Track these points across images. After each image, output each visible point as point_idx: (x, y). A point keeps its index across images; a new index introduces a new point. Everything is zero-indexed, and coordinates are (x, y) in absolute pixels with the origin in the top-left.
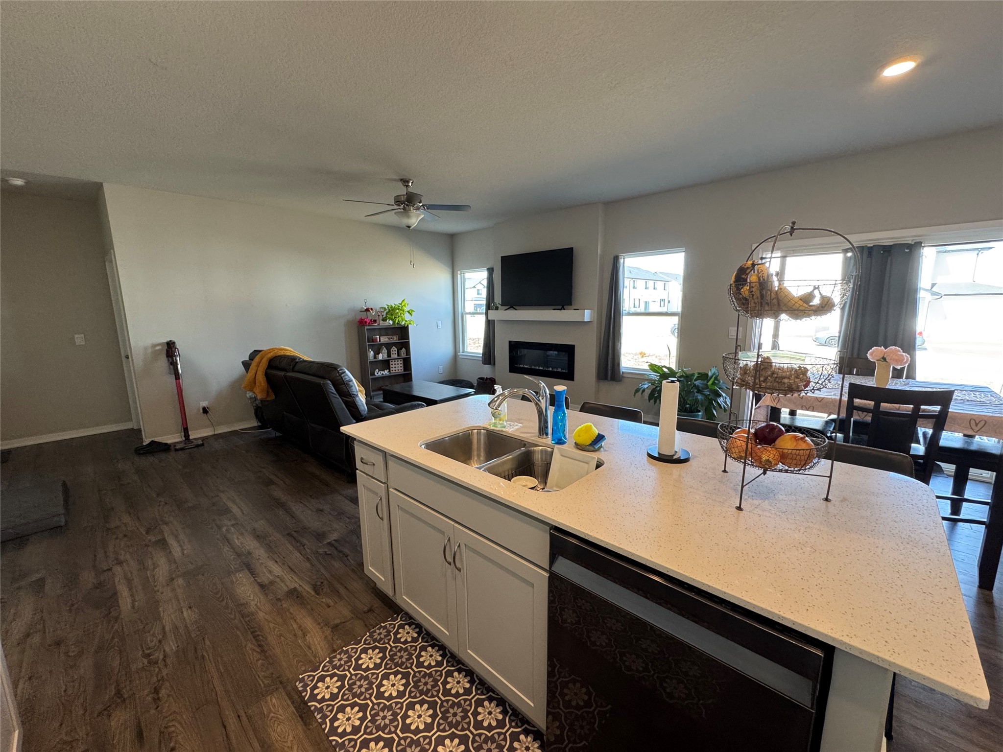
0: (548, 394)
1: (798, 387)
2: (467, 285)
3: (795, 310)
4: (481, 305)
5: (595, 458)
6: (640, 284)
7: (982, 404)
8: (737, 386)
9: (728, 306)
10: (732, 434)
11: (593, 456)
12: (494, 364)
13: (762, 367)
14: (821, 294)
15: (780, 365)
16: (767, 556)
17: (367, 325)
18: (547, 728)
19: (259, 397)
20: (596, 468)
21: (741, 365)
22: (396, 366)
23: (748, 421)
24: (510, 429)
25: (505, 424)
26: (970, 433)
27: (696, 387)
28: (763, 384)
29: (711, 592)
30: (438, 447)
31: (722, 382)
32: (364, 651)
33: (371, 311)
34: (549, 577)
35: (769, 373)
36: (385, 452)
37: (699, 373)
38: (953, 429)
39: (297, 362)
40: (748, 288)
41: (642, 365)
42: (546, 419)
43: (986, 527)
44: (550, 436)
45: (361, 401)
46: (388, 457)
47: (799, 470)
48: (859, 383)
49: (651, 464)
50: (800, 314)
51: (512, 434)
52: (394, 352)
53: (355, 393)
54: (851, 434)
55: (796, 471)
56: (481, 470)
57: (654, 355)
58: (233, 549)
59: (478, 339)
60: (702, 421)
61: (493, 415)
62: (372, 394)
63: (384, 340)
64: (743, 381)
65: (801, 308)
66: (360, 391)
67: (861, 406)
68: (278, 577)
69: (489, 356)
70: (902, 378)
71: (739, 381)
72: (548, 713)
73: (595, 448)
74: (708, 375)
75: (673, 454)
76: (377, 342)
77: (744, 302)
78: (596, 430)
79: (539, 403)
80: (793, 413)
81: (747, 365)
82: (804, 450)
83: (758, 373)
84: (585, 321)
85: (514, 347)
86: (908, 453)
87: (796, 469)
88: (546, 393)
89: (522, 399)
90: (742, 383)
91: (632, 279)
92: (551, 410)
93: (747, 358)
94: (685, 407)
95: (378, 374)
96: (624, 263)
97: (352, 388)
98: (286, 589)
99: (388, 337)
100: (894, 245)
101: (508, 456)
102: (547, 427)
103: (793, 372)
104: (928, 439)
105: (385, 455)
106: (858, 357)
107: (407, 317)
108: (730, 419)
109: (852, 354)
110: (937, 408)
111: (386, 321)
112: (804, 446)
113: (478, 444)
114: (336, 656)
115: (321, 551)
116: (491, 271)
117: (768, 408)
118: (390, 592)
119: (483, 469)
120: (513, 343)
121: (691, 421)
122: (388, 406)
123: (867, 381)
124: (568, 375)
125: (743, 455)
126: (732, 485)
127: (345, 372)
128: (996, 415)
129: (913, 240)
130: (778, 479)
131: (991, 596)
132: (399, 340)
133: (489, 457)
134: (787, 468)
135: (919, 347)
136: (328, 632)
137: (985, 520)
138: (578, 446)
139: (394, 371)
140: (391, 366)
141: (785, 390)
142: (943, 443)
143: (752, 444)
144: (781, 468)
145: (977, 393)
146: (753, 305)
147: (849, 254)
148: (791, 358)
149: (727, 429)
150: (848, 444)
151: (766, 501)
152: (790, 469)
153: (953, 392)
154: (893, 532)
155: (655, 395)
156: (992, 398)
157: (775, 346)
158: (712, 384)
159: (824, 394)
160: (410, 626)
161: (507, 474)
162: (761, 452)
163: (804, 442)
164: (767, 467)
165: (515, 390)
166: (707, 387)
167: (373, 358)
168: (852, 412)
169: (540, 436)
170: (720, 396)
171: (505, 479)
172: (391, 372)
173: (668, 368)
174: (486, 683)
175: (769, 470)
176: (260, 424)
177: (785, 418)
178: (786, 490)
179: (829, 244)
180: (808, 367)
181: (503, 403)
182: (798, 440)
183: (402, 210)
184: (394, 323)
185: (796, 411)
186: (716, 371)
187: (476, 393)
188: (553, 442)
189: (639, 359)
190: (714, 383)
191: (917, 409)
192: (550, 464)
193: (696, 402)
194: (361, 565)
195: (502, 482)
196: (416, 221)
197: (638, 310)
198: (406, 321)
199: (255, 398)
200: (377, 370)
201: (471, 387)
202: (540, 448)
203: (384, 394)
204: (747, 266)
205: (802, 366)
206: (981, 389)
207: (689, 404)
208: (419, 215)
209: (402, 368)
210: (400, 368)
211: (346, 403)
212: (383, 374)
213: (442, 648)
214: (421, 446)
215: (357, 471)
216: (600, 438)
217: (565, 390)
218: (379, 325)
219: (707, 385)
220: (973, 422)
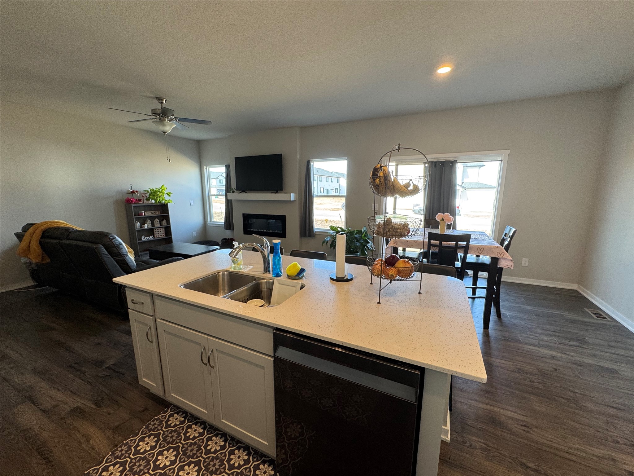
0: (269, 246)
1: (404, 234)
2: (211, 177)
3: (401, 192)
4: (222, 190)
5: (300, 283)
6: (324, 179)
7: (482, 240)
8: (375, 235)
9: (370, 190)
10: (374, 262)
11: (299, 282)
12: (233, 229)
13: (387, 223)
14: (413, 183)
15: (396, 222)
16: (393, 326)
17: (133, 203)
18: (277, 456)
19: (34, 261)
20: (301, 289)
21: (377, 223)
22: (159, 232)
23: (381, 255)
24: (245, 270)
25: (242, 267)
26: (478, 254)
27: (356, 238)
28: (388, 233)
29: (366, 351)
30: (193, 286)
31: (369, 235)
32: (142, 439)
33: (136, 193)
34: (274, 361)
35: (391, 227)
36: (152, 293)
37: (357, 231)
38: (471, 253)
39: (71, 232)
40: (379, 179)
41: (326, 227)
42: (268, 262)
43: (485, 300)
44: (271, 272)
45: (130, 259)
46: (155, 297)
47: (407, 279)
48: (433, 232)
49: (332, 283)
50: (404, 194)
51: (246, 273)
52: (157, 223)
53: (125, 253)
54: (430, 259)
55: (405, 279)
56: (226, 298)
57: (333, 221)
58: (13, 386)
59: (221, 213)
60: (360, 257)
61: (233, 261)
62: (140, 254)
63: (148, 214)
64: (379, 232)
65: (404, 191)
66: (129, 251)
67: (434, 244)
68: (61, 401)
69: (229, 223)
70: (451, 229)
71: (376, 232)
72: (277, 446)
73: (299, 277)
74: (362, 231)
75: (344, 277)
76: (142, 215)
77: (377, 187)
78: (300, 266)
79: (263, 252)
80: (404, 250)
81: (380, 222)
82: (408, 267)
83: (385, 227)
84: (291, 200)
85: (247, 217)
86: (454, 266)
87: (405, 278)
88: (267, 245)
89: (253, 251)
90: (378, 233)
91: (319, 175)
92: (271, 256)
93: (380, 219)
94: (350, 250)
95: (144, 239)
96: (313, 165)
97: (122, 249)
98: (69, 409)
99: (151, 212)
100: (445, 161)
101: (244, 288)
102: (269, 267)
103: (402, 226)
104: (462, 259)
105: (152, 295)
106: (432, 219)
107: (166, 197)
108: (373, 254)
109: (429, 218)
110: (465, 243)
111: (149, 200)
112: (408, 266)
113: (223, 282)
114: (117, 449)
115: (100, 374)
116: (228, 167)
117: (392, 248)
118: (160, 394)
119: (227, 298)
120: (246, 215)
121: (353, 257)
122: (153, 261)
123: (436, 231)
124: (282, 235)
125: (380, 273)
126: (375, 291)
127: (115, 238)
128: (487, 245)
129: (453, 159)
130: (397, 285)
131: (488, 332)
132: (160, 214)
133: (231, 289)
134: (401, 278)
135: (458, 214)
136: (109, 433)
137: (485, 296)
138: (290, 277)
139: (157, 237)
140: (155, 233)
141: (398, 236)
142: (468, 260)
143: (384, 266)
144: (398, 278)
145: (480, 235)
146: (382, 189)
147: (427, 165)
148: (401, 218)
149: (372, 260)
150: (428, 264)
151: (392, 297)
152: (402, 278)
153: (471, 234)
154: (448, 306)
155: (333, 244)
156: (486, 237)
157: (395, 213)
158: (364, 236)
159: (418, 239)
160: (178, 414)
161: (243, 299)
162: (389, 271)
163: (409, 263)
164: (392, 278)
165: (247, 244)
166: (361, 238)
167: (140, 228)
168: (430, 247)
169: (265, 273)
170: (368, 243)
171: (243, 302)
172: (155, 237)
173: (341, 228)
174: (235, 439)
175: (392, 280)
176: (36, 284)
177: (400, 253)
178: (401, 290)
179: (418, 159)
180: (409, 223)
181: (239, 253)
182: (406, 262)
183: (159, 120)
184: (156, 202)
185: (405, 248)
186: (366, 229)
187: (221, 249)
188: (273, 276)
189: (325, 224)
190: (365, 236)
191: (457, 244)
192: (272, 290)
193: (356, 247)
194: (136, 379)
195: (241, 304)
196: (170, 129)
197: (323, 194)
198: (166, 200)
199: (31, 263)
200: (144, 236)
201: (218, 245)
202: (265, 280)
203: (149, 253)
204: (378, 167)
205: (406, 222)
206: (481, 233)
207: (352, 249)
208: (171, 125)
209: (164, 234)
210: (162, 234)
211: (117, 261)
212: (148, 239)
213: (203, 424)
214: (180, 287)
215: (129, 310)
216: (302, 271)
217: (279, 243)
218: (143, 203)
219: (361, 237)
220: (479, 249)
